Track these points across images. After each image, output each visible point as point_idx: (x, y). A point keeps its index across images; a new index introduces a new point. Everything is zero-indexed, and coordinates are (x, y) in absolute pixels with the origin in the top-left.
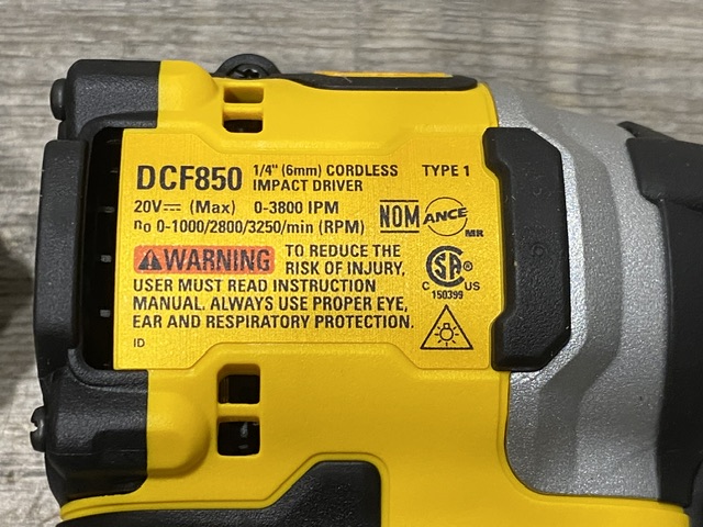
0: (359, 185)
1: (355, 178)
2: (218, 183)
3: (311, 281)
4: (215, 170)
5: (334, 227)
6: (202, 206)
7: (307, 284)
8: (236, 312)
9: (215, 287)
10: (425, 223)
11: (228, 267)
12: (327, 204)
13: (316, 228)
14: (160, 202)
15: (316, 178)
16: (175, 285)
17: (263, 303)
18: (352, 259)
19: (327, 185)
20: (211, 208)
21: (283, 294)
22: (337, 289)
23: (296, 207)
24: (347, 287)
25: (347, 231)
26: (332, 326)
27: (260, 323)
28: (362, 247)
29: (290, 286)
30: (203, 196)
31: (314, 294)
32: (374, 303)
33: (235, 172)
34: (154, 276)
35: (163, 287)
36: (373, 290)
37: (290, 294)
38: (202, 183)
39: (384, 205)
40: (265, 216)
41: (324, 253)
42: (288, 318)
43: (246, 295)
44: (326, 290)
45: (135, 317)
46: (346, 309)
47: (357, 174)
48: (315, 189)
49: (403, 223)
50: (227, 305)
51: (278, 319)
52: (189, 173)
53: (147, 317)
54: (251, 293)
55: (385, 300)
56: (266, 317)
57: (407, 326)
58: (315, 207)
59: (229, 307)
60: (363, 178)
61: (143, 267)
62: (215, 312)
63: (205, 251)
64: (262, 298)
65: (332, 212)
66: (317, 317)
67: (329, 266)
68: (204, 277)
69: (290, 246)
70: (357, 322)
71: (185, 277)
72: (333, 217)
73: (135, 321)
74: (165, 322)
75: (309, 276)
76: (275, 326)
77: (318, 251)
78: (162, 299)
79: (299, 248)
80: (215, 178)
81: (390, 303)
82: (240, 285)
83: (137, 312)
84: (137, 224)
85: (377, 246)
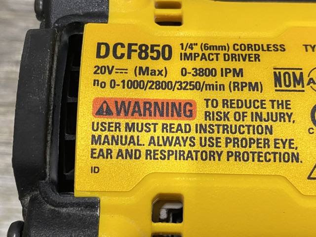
0: (257, 58)
1: (254, 52)
2: (155, 55)
3: (224, 126)
4: (152, 46)
5: (240, 86)
6: (143, 71)
7: (221, 128)
8: (167, 148)
9: (152, 129)
10: (308, 84)
11: (162, 115)
12: (235, 70)
13: (227, 87)
14: (113, 67)
15: (226, 52)
16: (123, 127)
17: (188, 142)
18: (255, 110)
19: (233, 57)
20: (150, 72)
21: (203, 135)
22: (244, 132)
23: (211, 72)
24: (251, 131)
25: (250, 90)
26: (240, 160)
27: (186, 155)
28: (262, 101)
29: (208, 129)
30: (144, 64)
31: (226, 135)
32: (272, 143)
33: (167, 48)
34: (107, 120)
35: (113, 129)
36: (271, 133)
37: (208, 135)
38: (143, 55)
39: (277, 71)
40: (189, 78)
41: (233, 106)
42: (206, 152)
43: (175, 135)
44: (235, 133)
45: (92, 150)
46: (250, 147)
47: (255, 50)
48: (225, 60)
49: (292, 84)
50: (161, 142)
51: (199, 154)
52: (133, 48)
53: (101, 150)
54: (179, 134)
55: (280, 141)
56: (190, 152)
57: (297, 161)
58: (225, 72)
59: (162, 144)
60: (260, 52)
61: (99, 113)
62: (152, 148)
63: (145, 103)
64: (187, 138)
65: (238, 76)
66: (228, 152)
67: (237, 114)
68: (145, 122)
69: (207, 100)
70: (259, 156)
71: (130, 121)
72: (239, 80)
73: (92, 153)
74: (114, 154)
75: (222, 122)
76: (196, 159)
77: (229, 104)
78: (113, 137)
79: (215, 102)
80: (152, 51)
81: (284, 144)
82: (171, 128)
83: (94, 146)
84: (96, 82)
85: (273, 101)
